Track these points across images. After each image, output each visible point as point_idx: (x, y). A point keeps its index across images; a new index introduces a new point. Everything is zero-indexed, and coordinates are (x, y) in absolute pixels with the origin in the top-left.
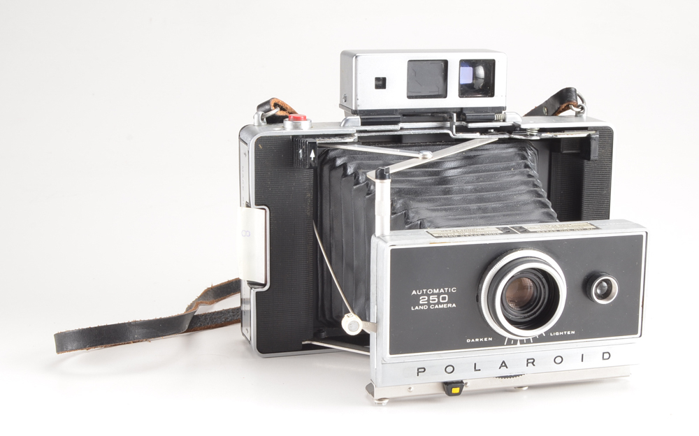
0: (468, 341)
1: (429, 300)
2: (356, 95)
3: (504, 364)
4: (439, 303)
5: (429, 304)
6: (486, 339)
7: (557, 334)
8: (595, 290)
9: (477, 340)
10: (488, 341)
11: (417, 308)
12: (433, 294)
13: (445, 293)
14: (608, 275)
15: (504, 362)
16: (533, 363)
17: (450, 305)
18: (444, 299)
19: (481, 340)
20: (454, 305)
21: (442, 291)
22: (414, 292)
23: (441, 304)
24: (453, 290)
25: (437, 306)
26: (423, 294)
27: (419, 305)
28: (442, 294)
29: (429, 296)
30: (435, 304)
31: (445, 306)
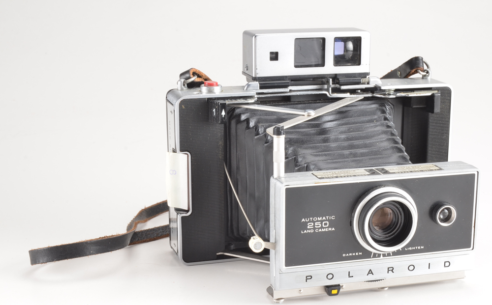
0: (344, 255)
1: (314, 225)
2: (256, 66)
3: (370, 272)
4: (322, 228)
5: (314, 229)
6: (357, 254)
7: (410, 249)
8: (439, 216)
9: (351, 254)
10: (359, 255)
11: (305, 231)
12: (317, 221)
13: (326, 220)
14: (450, 204)
15: (370, 270)
16: (392, 270)
17: (330, 229)
18: (326, 224)
19: (354, 254)
20: (333, 229)
21: (324, 218)
22: (303, 220)
23: (324, 228)
24: (333, 218)
25: (320, 230)
26: (310, 222)
27: (307, 229)
28: (324, 220)
29: (314, 222)
30: (319, 229)
31: (326, 230)
